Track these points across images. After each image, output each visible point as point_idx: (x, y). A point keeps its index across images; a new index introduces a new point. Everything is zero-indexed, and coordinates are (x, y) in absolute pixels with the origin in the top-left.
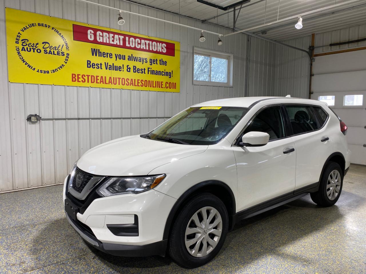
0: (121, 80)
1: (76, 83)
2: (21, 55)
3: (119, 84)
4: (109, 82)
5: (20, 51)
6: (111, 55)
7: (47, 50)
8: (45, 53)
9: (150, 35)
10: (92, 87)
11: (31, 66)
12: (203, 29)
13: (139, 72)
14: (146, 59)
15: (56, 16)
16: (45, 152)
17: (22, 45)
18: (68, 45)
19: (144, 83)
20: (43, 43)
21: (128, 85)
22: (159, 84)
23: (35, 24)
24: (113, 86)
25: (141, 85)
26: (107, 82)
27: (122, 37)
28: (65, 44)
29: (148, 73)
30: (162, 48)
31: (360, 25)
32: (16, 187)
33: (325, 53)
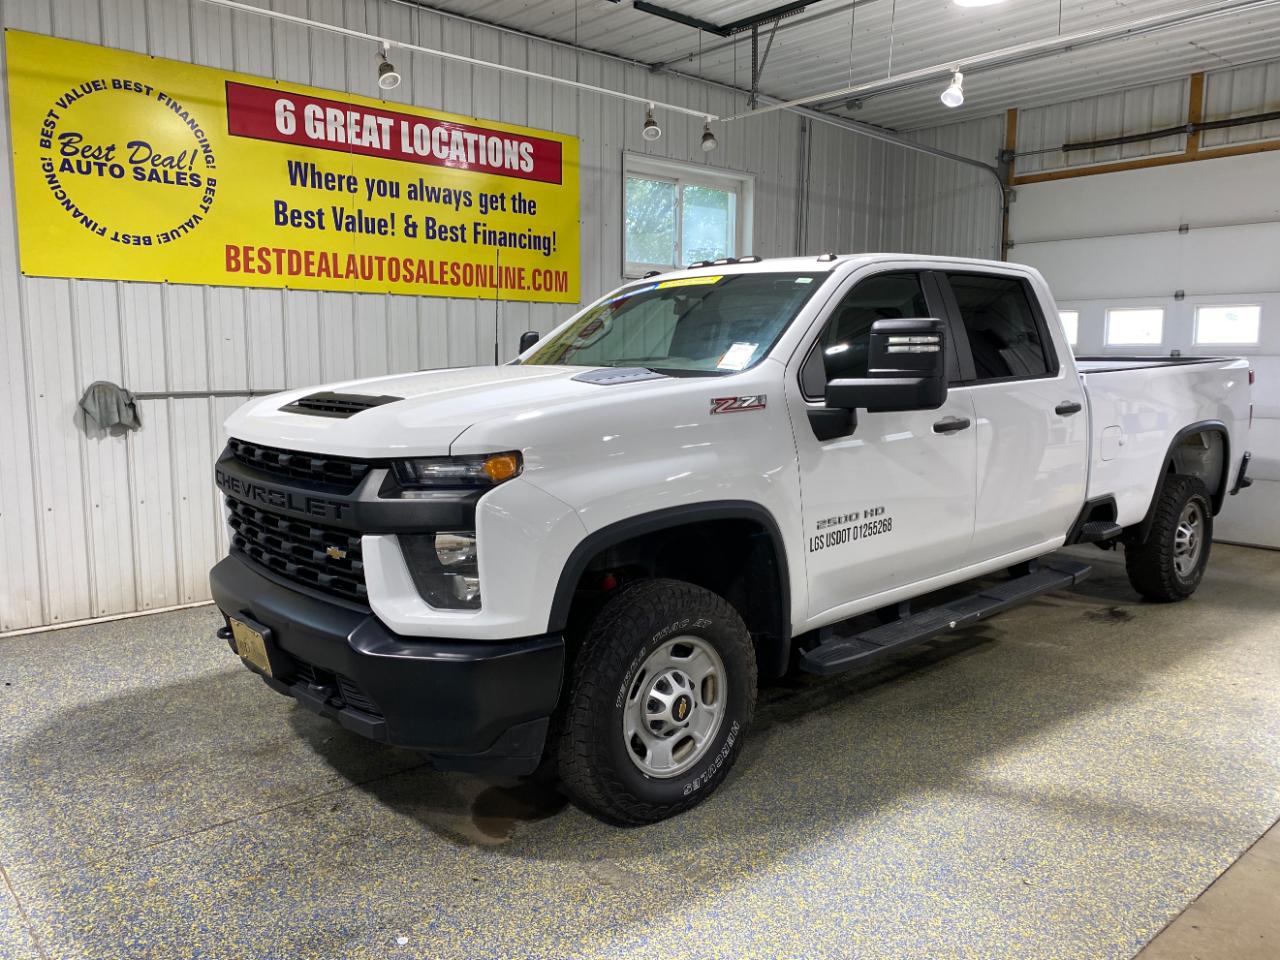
0: (385, 264)
1: (240, 277)
2: (59, 186)
3: (381, 278)
4: (348, 272)
5: (56, 171)
6: (352, 181)
7: (143, 170)
8: (136, 178)
9: (479, 115)
10: (291, 290)
11: (91, 221)
12: (653, 100)
13: (446, 238)
14: (467, 194)
15: (172, 55)
16: (142, 502)
17: (63, 152)
18: (210, 151)
19: (460, 272)
20: (130, 145)
21: (410, 280)
22: (513, 277)
23: (103, 81)
24: (361, 284)
25: (452, 280)
26: (342, 270)
27: (386, 123)
28: (203, 146)
29: (476, 241)
30: (521, 158)
31: (1157, 85)
32: (53, 618)
33: (1050, 174)
